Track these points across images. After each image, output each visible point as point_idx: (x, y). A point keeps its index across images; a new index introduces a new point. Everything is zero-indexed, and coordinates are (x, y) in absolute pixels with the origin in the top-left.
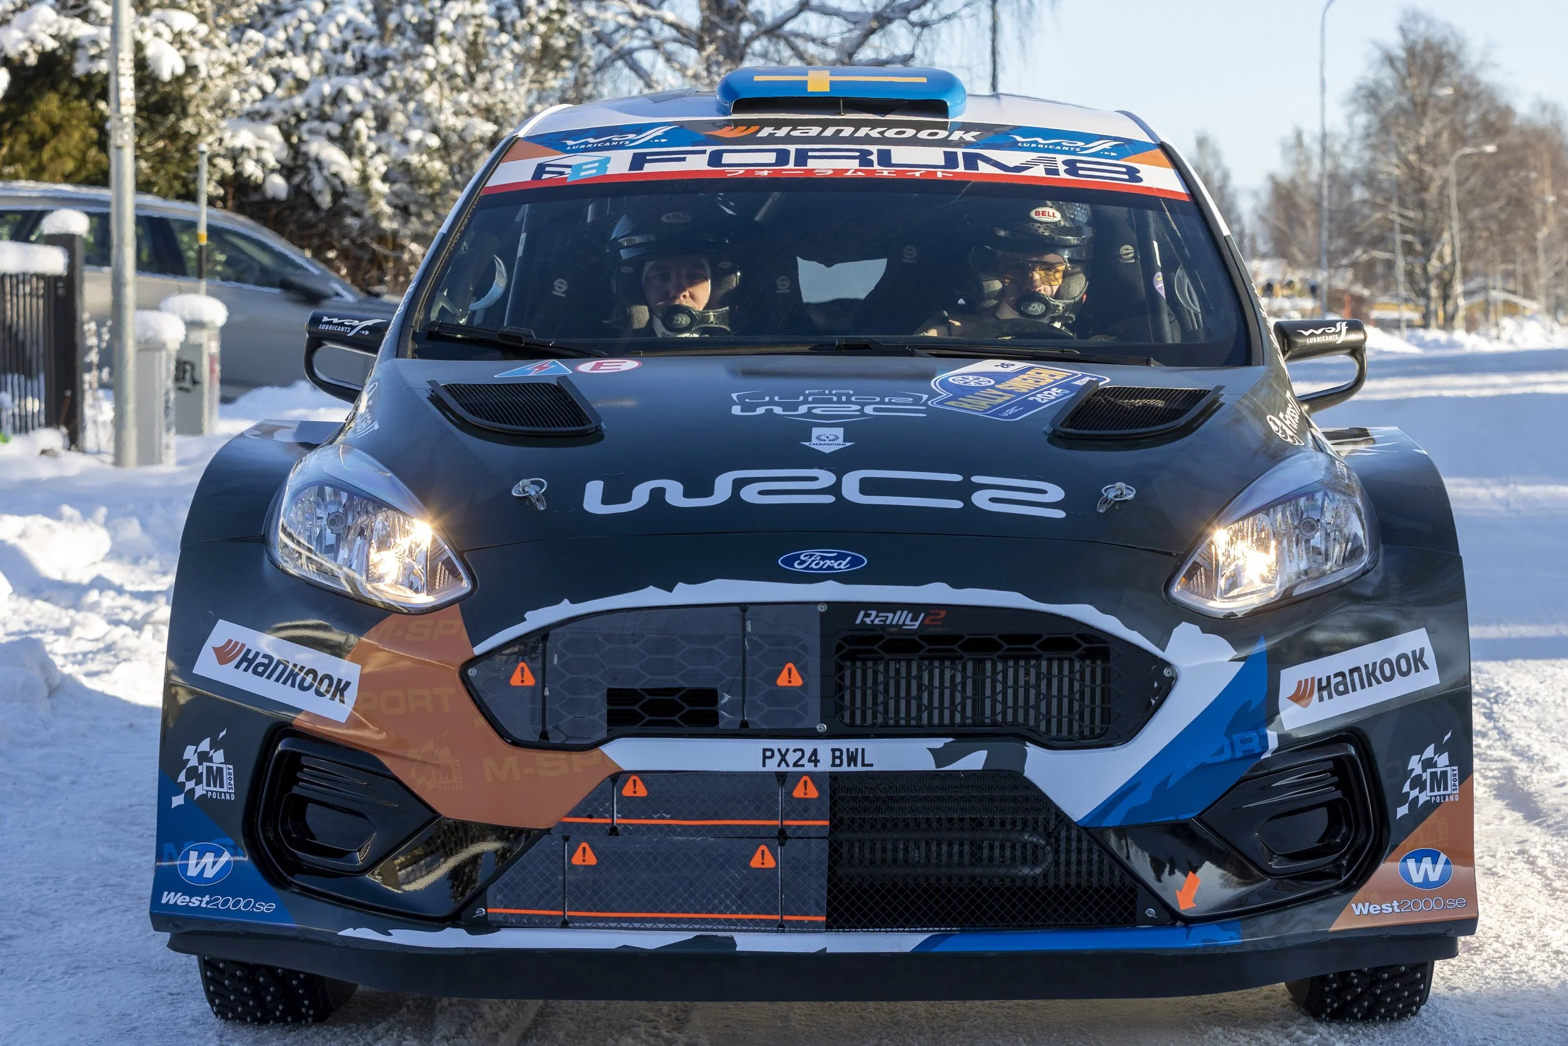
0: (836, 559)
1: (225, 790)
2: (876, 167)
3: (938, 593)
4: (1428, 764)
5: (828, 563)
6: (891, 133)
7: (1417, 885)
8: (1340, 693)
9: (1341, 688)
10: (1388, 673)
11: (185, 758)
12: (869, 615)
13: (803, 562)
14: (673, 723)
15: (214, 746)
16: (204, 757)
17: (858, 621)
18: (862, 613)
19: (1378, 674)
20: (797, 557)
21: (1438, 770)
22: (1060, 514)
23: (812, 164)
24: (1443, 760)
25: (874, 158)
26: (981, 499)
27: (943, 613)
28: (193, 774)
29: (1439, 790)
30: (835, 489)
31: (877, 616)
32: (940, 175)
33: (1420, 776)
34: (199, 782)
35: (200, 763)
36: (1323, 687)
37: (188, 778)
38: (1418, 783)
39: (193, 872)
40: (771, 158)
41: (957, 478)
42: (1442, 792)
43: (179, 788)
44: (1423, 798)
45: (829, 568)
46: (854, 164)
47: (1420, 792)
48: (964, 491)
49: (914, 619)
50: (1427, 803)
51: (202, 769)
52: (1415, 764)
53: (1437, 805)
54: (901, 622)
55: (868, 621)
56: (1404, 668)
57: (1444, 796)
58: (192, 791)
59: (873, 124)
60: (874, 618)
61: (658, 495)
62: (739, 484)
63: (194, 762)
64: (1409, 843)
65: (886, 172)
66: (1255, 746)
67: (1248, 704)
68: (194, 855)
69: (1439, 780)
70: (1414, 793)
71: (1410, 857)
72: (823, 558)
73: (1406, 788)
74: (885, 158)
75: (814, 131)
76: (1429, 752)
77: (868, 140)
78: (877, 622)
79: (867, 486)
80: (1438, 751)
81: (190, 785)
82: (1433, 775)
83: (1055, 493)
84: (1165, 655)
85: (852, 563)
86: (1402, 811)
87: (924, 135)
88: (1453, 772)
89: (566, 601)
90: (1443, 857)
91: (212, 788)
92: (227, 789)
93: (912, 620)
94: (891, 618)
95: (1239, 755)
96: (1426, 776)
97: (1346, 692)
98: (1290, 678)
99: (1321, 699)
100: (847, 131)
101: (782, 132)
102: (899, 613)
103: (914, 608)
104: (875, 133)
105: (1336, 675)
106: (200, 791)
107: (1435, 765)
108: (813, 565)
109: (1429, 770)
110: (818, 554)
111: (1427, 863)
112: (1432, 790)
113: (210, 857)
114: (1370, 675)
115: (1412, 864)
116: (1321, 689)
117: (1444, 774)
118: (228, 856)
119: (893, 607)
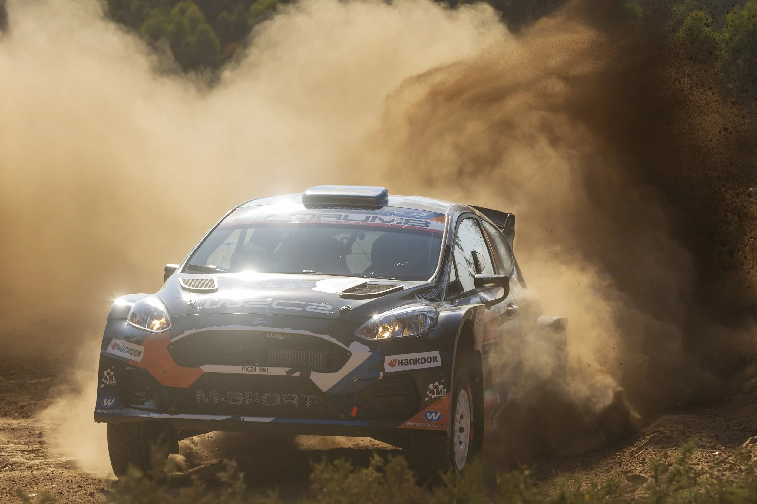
0: (264, 321)
1: (113, 382)
3: (288, 330)
4: (435, 387)
5: (261, 322)
7: (429, 420)
8: (405, 365)
9: (406, 363)
10: (423, 361)
11: (104, 374)
12: (270, 335)
15: (111, 371)
16: (109, 374)
17: (267, 337)
18: (268, 334)
19: (420, 361)
20: (254, 320)
21: (439, 389)
22: (328, 313)
24: (441, 387)
26: (308, 308)
27: (289, 335)
28: (106, 379)
29: (439, 395)
30: (270, 304)
31: (272, 335)
33: (433, 390)
34: (107, 381)
35: (108, 376)
37: (105, 380)
38: (432, 392)
39: (105, 404)
41: (304, 303)
42: (440, 396)
43: (102, 383)
44: (434, 396)
45: (261, 323)
47: (433, 395)
48: (304, 306)
50: (435, 398)
51: (108, 377)
52: (431, 386)
54: (278, 337)
55: (270, 337)
56: (429, 361)
57: (441, 397)
58: (106, 383)
61: (223, 304)
62: (245, 303)
63: (106, 375)
64: (428, 409)
68: (105, 400)
69: (439, 392)
70: (431, 395)
71: (428, 412)
73: (428, 393)
76: (436, 384)
78: (272, 337)
79: (278, 304)
80: (440, 384)
81: (105, 381)
82: (437, 391)
83: (330, 308)
84: (349, 349)
85: (267, 322)
86: (427, 399)
88: (444, 391)
89: (194, 329)
90: (439, 414)
91: (110, 382)
92: (114, 382)
93: (281, 337)
94: (276, 336)
96: (435, 390)
97: (408, 364)
98: (388, 359)
99: (399, 365)
102: (278, 335)
103: (282, 334)
106: (107, 383)
107: (438, 388)
108: (257, 322)
109: (436, 389)
110: (260, 319)
111: (433, 414)
112: (437, 394)
113: (109, 401)
114: (417, 361)
115: (428, 414)
116: (399, 363)
117: (441, 391)
118: (114, 400)
119: (276, 333)
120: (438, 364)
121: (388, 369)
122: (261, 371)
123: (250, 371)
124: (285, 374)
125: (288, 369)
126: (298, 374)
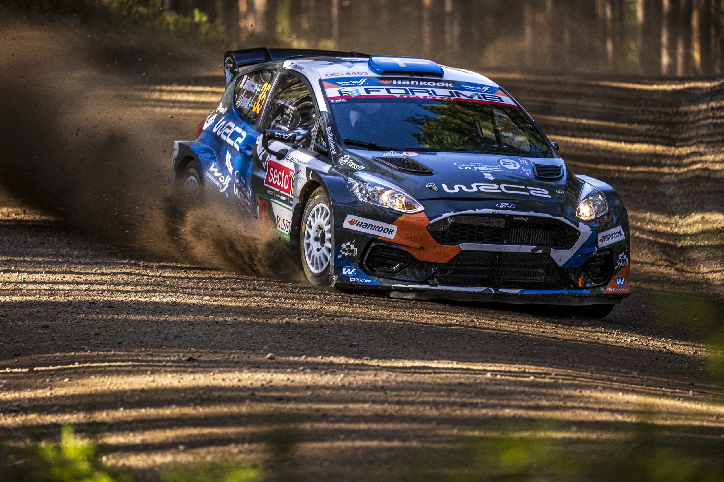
0: (509, 205)
2: (433, 95)
3: (532, 213)
6: (430, 84)
7: (618, 285)
10: (615, 236)
11: (342, 246)
13: (502, 206)
15: (351, 244)
16: (348, 246)
17: (514, 219)
18: (515, 217)
20: (500, 205)
21: (624, 259)
22: (551, 197)
24: (625, 256)
25: (431, 92)
26: (532, 193)
27: (532, 218)
30: (500, 189)
32: (452, 99)
34: (346, 252)
35: (347, 248)
37: (343, 251)
38: (620, 261)
39: (345, 273)
41: (524, 187)
43: (341, 254)
44: (621, 265)
46: (428, 94)
48: (527, 190)
49: (526, 219)
52: (620, 257)
54: (523, 220)
56: (618, 235)
57: (625, 265)
58: (344, 254)
60: (517, 218)
61: (461, 188)
62: (477, 187)
63: (345, 247)
64: (617, 275)
65: (438, 98)
66: (593, 251)
67: (593, 241)
68: (345, 269)
69: (624, 261)
70: (619, 264)
71: (617, 278)
72: (506, 205)
73: (618, 262)
75: (408, 82)
76: (622, 254)
79: (505, 188)
80: (624, 254)
81: (343, 253)
83: (546, 191)
84: (579, 229)
85: (512, 206)
86: (617, 267)
87: (438, 84)
88: (626, 260)
89: (452, 211)
90: (624, 279)
91: (350, 254)
92: (355, 254)
94: (521, 219)
95: (590, 252)
96: (622, 260)
97: (608, 240)
98: (600, 235)
99: (605, 241)
100: (417, 83)
101: (399, 82)
102: (523, 218)
104: (425, 84)
105: (607, 236)
106: (346, 254)
108: (504, 207)
109: (622, 258)
110: (504, 204)
111: (620, 280)
112: (623, 263)
113: (349, 270)
114: (612, 236)
115: (617, 280)
116: (604, 239)
118: (354, 270)
119: (521, 216)
120: (623, 237)
121: (601, 244)
124: (531, 251)
125: (533, 247)
126: (541, 251)
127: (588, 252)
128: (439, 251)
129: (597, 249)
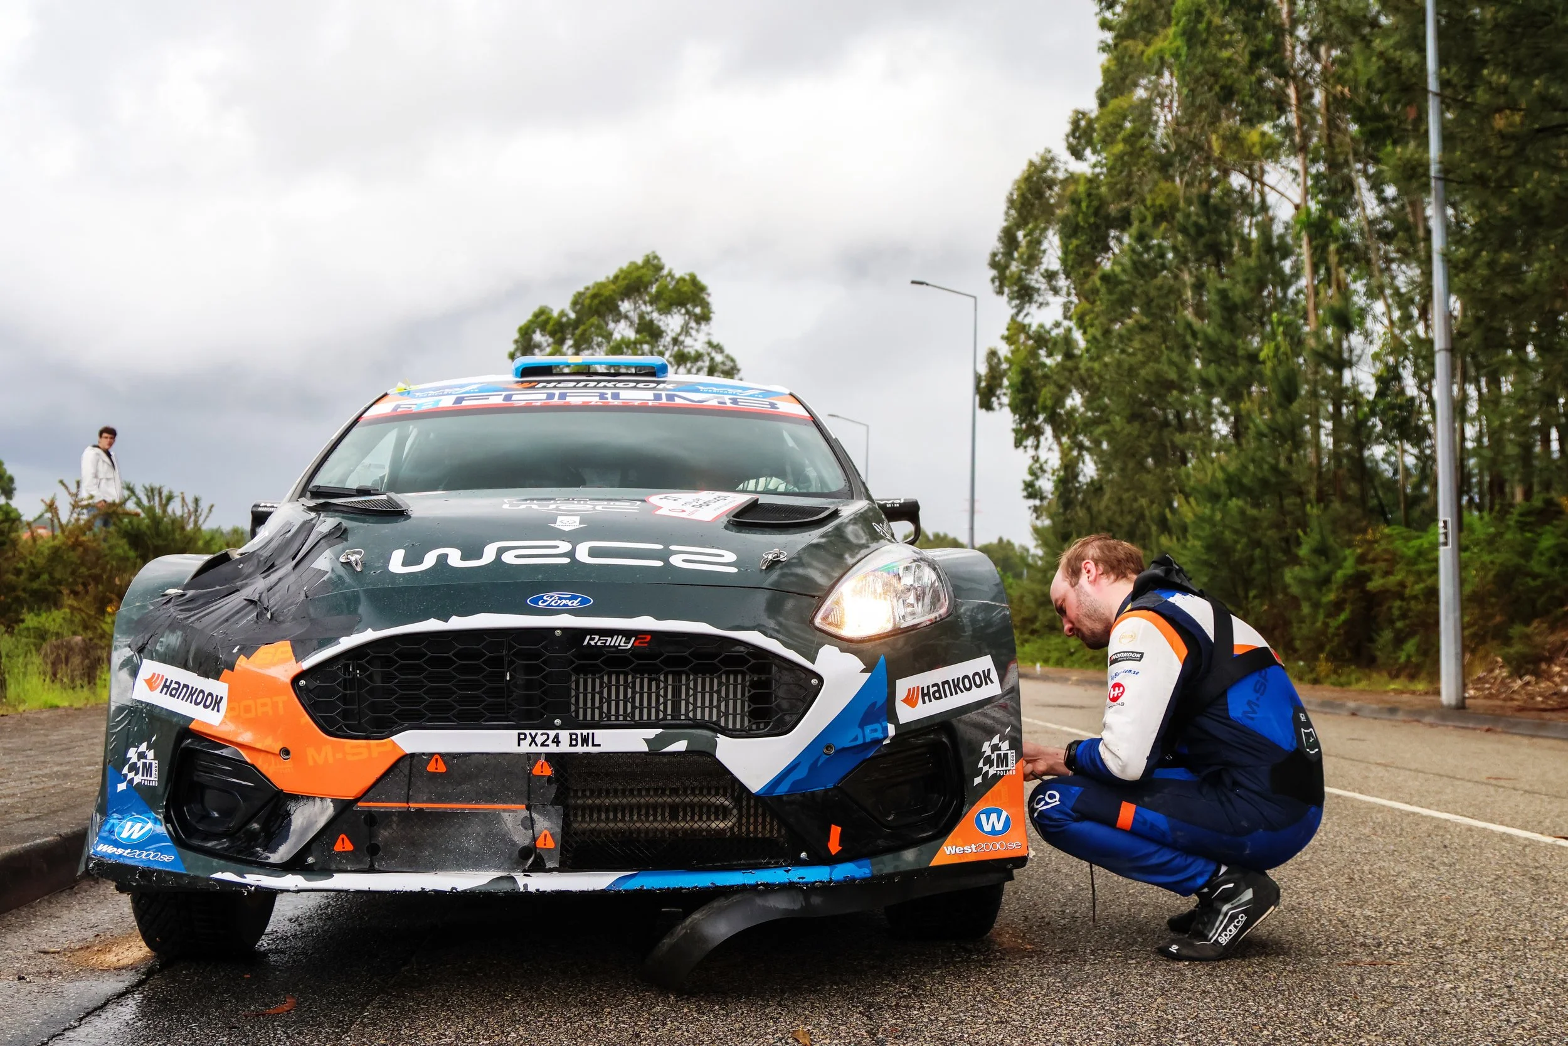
0: (570, 599)
1: (152, 779)
2: (610, 400)
5: (564, 602)
6: (620, 385)
7: (987, 832)
8: (936, 699)
9: (937, 695)
10: (968, 685)
11: (127, 757)
12: (593, 639)
13: (545, 601)
14: (448, 720)
15: (148, 748)
16: (141, 755)
17: (585, 643)
18: (588, 637)
19: (961, 685)
20: (542, 598)
21: (1002, 753)
22: (734, 570)
23: (568, 399)
24: (1005, 746)
25: (609, 396)
26: (676, 561)
27: (649, 637)
28: (133, 767)
29: (1003, 766)
30: (571, 554)
31: (599, 639)
32: (650, 403)
33: (990, 756)
36: (926, 695)
37: (130, 771)
38: (988, 761)
39: (125, 834)
40: (544, 396)
41: (660, 547)
42: (1004, 768)
43: (124, 778)
44: (992, 772)
45: (565, 605)
46: (597, 399)
47: (990, 767)
48: (664, 556)
49: (627, 642)
50: (994, 775)
52: (986, 748)
53: (1001, 777)
54: (617, 643)
55: (592, 643)
56: (978, 682)
57: (1006, 771)
59: (609, 381)
60: (597, 641)
61: (443, 558)
62: (501, 551)
63: (134, 758)
64: (981, 805)
65: (616, 402)
66: (879, 735)
67: (874, 704)
68: (126, 824)
69: (1002, 760)
70: (985, 769)
71: (983, 812)
72: (560, 599)
73: (981, 765)
74: (616, 396)
75: (572, 384)
76: (996, 740)
77: (605, 387)
78: (599, 643)
79: (593, 553)
80: (1001, 740)
82: (999, 756)
83: (730, 557)
84: (818, 667)
85: (581, 603)
86: (978, 780)
87: (641, 385)
88: (1011, 754)
89: (370, 629)
90: (1005, 813)
91: (145, 778)
93: (625, 642)
94: (610, 641)
95: (868, 740)
96: (994, 756)
97: (940, 697)
98: (903, 686)
99: (924, 702)
100: (592, 384)
101: (553, 384)
102: (616, 637)
103: (627, 634)
104: (610, 385)
105: (933, 686)
107: (1000, 749)
108: (553, 603)
109: (996, 753)
110: (556, 595)
112: (998, 766)
114: (956, 686)
115: (983, 817)
116: (924, 695)
117: (1006, 755)
118: (148, 825)
119: (611, 632)
120: (993, 689)
121: (906, 714)
122: (574, 743)
123: (542, 745)
124: (645, 748)
125: (652, 733)
126: (681, 746)
127: (860, 741)
128: (331, 760)
129: (892, 730)
